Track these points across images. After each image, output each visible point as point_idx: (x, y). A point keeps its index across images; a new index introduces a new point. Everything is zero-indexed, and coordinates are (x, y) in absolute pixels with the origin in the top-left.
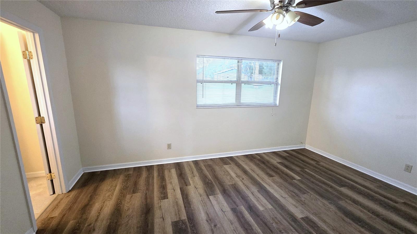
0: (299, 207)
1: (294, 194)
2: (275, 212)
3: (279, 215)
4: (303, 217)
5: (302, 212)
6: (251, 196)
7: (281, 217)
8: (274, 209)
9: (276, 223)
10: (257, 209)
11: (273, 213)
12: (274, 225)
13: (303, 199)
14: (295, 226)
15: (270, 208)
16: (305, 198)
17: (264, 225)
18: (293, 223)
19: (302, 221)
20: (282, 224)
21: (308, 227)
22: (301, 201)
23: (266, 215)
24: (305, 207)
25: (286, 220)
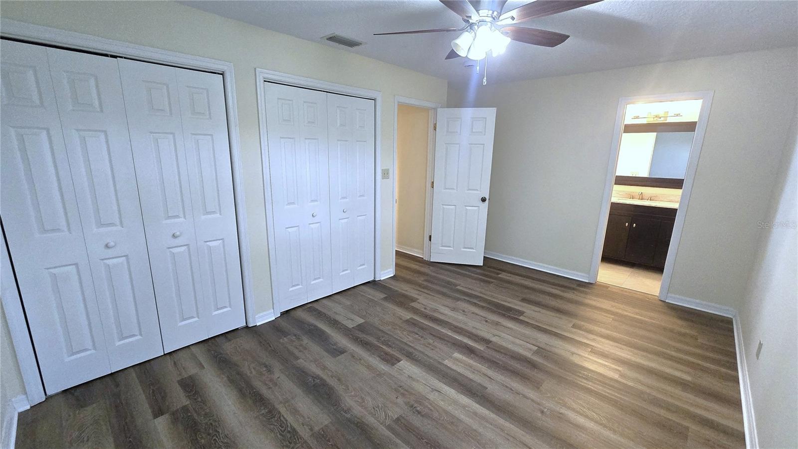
0: (406, 379)
1: (418, 409)
2: (437, 358)
3: (430, 355)
4: (398, 364)
5: (400, 370)
6: (486, 372)
7: (426, 353)
8: (440, 361)
9: (430, 344)
10: (460, 352)
11: (439, 355)
12: (431, 341)
13: (400, 401)
14: (406, 348)
15: (446, 361)
16: (396, 404)
17: (442, 337)
18: (411, 350)
19: (400, 356)
20: (424, 345)
21: (392, 352)
22: (403, 395)
23: (445, 348)
24: (396, 383)
25: (420, 351)
